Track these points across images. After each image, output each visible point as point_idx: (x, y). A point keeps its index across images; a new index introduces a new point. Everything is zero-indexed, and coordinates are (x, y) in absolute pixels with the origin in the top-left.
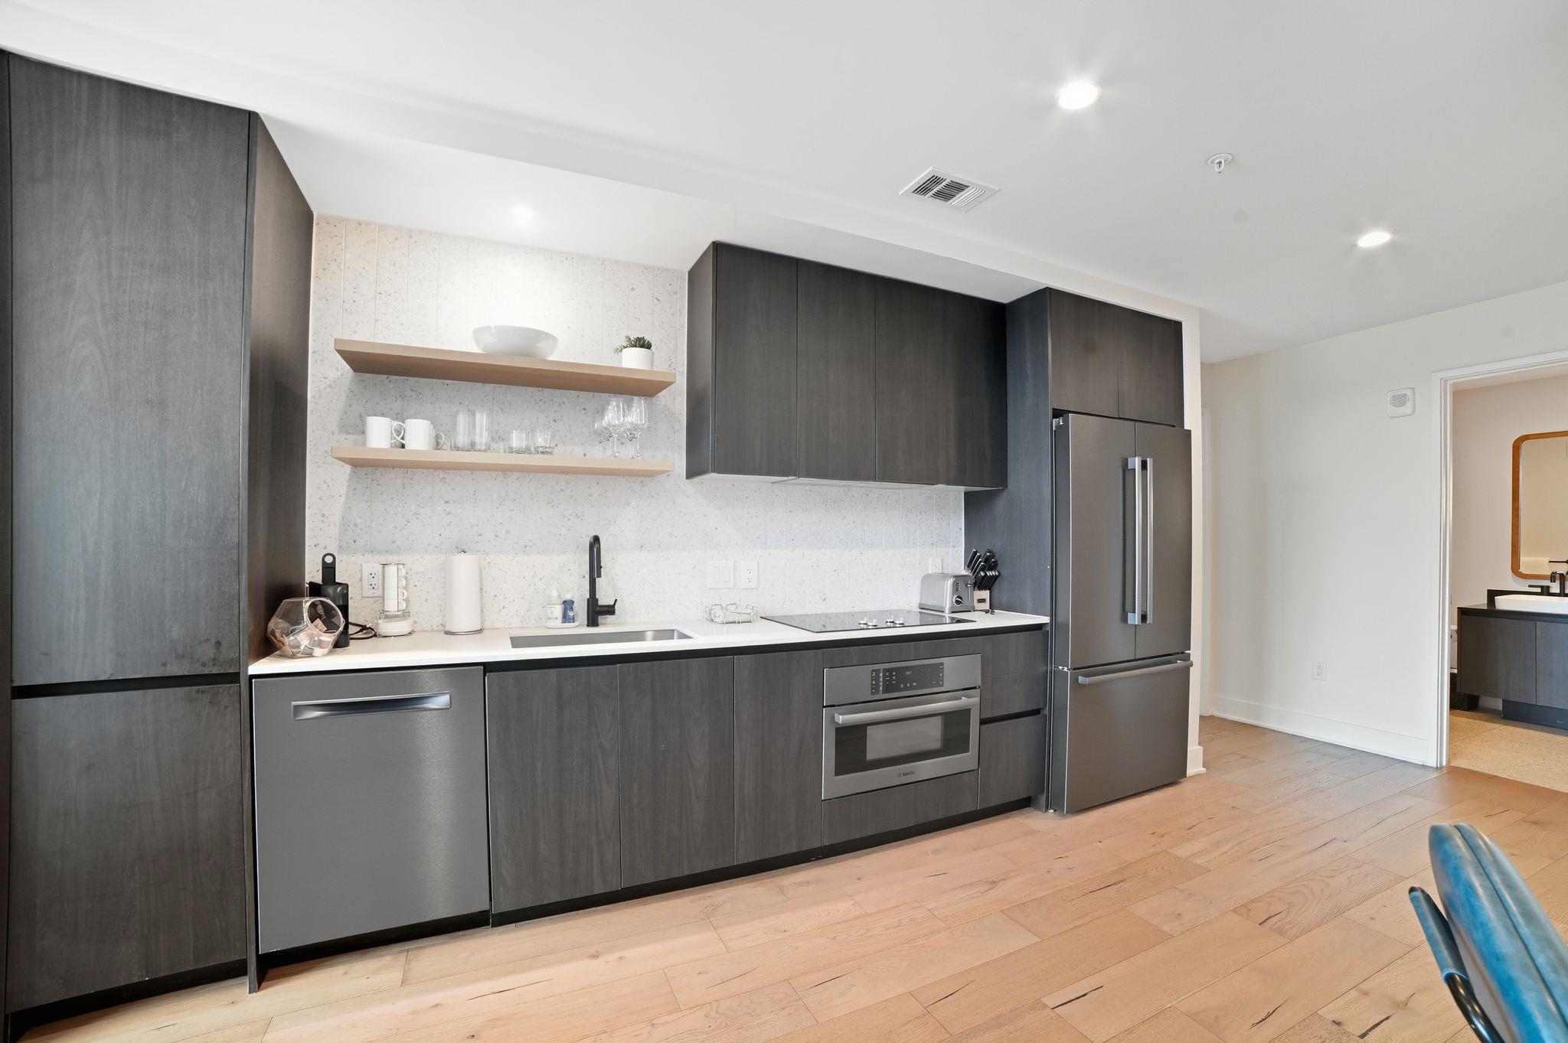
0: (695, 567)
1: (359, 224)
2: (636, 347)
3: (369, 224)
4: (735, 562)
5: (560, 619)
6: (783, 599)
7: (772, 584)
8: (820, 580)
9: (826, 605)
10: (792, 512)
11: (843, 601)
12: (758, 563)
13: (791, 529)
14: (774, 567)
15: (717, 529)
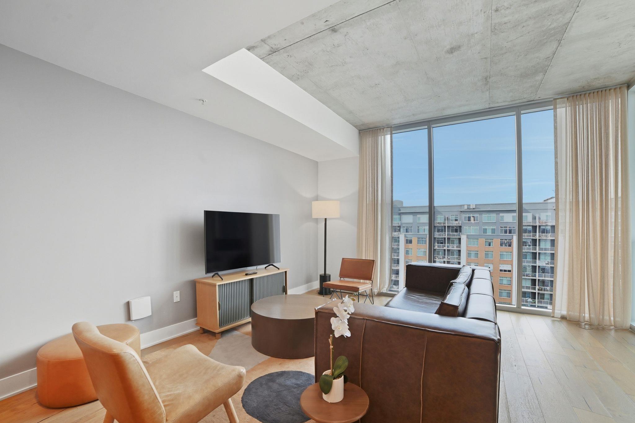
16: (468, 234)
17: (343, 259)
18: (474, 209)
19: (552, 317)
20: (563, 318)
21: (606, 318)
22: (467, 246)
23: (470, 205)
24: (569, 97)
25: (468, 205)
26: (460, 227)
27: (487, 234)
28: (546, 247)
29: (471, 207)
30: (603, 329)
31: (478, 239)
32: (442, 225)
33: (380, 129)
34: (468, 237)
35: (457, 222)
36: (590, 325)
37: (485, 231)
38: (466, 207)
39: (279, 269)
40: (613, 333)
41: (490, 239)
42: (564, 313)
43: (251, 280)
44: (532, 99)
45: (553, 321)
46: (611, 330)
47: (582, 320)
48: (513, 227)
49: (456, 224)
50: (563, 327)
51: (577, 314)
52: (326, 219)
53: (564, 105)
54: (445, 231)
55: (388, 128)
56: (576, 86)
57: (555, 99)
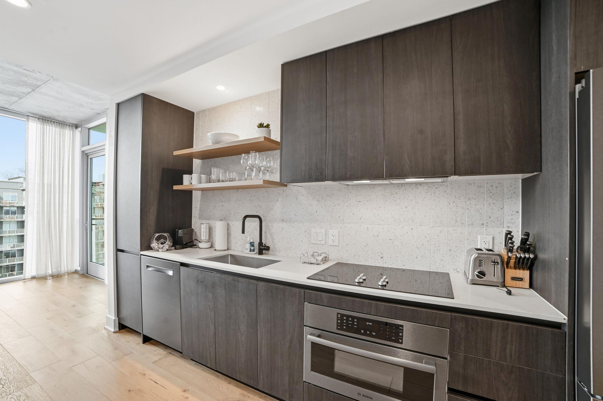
0: (305, 232)
1: (204, 111)
2: (261, 127)
3: (205, 110)
4: (326, 230)
5: (249, 250)
6: (354, 254)
7: (347, 245)
8: (379, 244)
9: (383, 261)
10: (361, 202)
11: (396, 260)
12: (339, 231)
13: (360, 212)
14: (348, 234)
15: (316, 212)
19: (24, 279)
24: (40, 119)
28: (11, 230)
30: (61, 276)
36: (52, 276)
40: (66, 276)
44: (5, 107)
46: (65, 275)
47: (46, 275)
53: (36, 122)
57: (27, 116)
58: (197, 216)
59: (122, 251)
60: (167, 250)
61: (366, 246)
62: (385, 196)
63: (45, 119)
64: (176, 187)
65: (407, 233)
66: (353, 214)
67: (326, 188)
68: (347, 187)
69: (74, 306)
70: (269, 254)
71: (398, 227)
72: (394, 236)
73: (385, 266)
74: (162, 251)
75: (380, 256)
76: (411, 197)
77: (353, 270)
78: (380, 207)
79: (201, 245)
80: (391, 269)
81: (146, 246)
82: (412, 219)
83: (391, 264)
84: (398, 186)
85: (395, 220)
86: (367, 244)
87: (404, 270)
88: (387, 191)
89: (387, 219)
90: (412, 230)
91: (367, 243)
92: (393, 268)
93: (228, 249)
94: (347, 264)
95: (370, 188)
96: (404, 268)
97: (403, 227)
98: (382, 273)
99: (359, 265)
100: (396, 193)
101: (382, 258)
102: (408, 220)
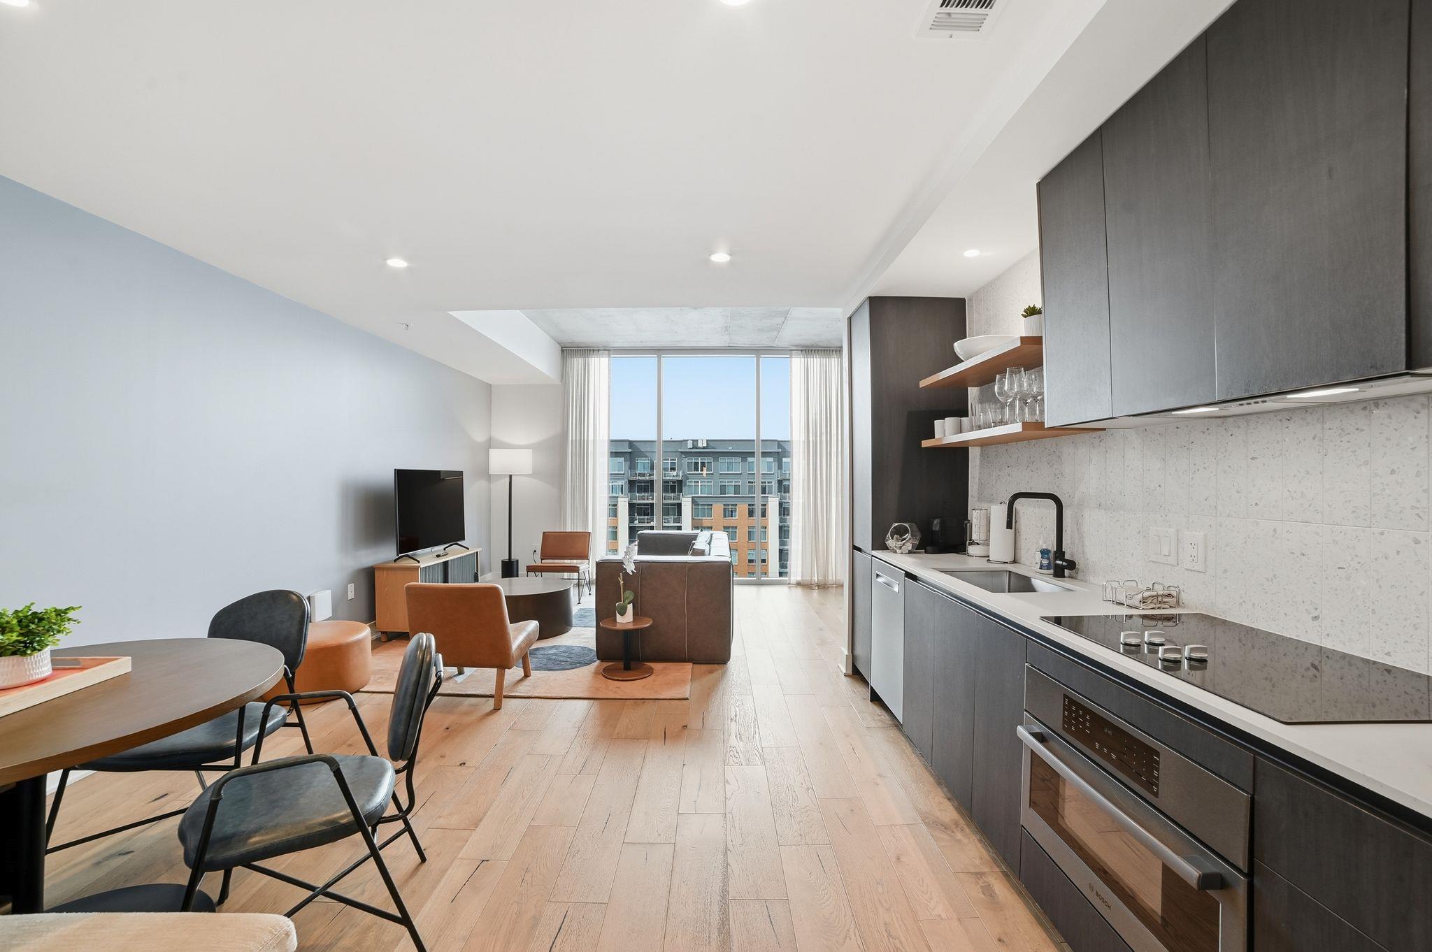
0: (1139, 532)
4: (1178, 530)
5: (1038, 566)
6: (1241, 597)
7: (1225, 571)
8: (1307, 579)
9: (1320, 629)
10: (1257, 458)
11: (1360, 634)
12: (1206, 536)
13: (1254, 486)
14: (1227, 545)
15: (1159, 486)
16: (694, 495)
17: (544, 533)
18: (704, 448)
19: (790, 584)
20: (799, 584)
21: (830, 578)
22: (693, 519)
23: (697, 441)
24: (803, 350)
25: (693, 441)
26: (680, 482)
27: (727, 495)
29: (700, 445)
31: (711, 505)
32: (647, 478)
33: (594, 351)
34: (694, 502)
35: (674, 473)
36: (819, 586)
37: (723, 489)
38: (690, 445)
39: (468, 549)
41: (732, 505)
42: (799, 578)
43: (446, 564)
45: (789, 587)
47: (813, 583)
48: (768, 483)
49: (673, 476)
50: (799, 591)
51: (808, 578)
52: (511, 476)
54: (652, 491)
55: (604, 350)
56: (808, 343)
57: (790, 350)
58: (976, 495)
59: (860, 550)
60: (910, 552)
61: (1272, 580)
62: (1322, 440)
63: (809, 350)
64: (926, 443)
65: (1398, 552)
66: (1238, 492)
67: (1178, 428)
68: (1223, 423)
69: (821, 630)
70: (1075, 578)
71: (1364, 531)
72: (1352, 560)
73: (1327, 644)
74: (902, 553)
75: (1309, 613)
76: (1410, 439)
77: (1240, 640)
78: (1308, 473)
79: (971, 549)
80: (1344, 656)
81: (879, 543)
82: (1416, 508)
83: (1344, 644)
84: (1365, 408)
85: (1354, 512)
86: (1274, 576)
87: (1389, 670)
88: (1326, 426)
89: (1330, 506)
90: (1416, 543)
91: (1273, 571)
92: (1352, 657)
93: (1015, 562)
94: (1224, 622)
95: (1281, 421)
96: (1389, 661)
97: (1382, 534)
98: (1316, 663)
99: (1253, 629)
100: (1358, 429)
101: (1316, 618)
102: (1401, 512)
